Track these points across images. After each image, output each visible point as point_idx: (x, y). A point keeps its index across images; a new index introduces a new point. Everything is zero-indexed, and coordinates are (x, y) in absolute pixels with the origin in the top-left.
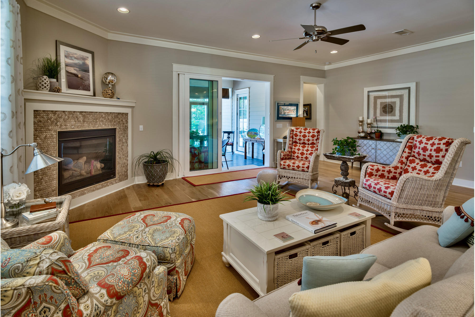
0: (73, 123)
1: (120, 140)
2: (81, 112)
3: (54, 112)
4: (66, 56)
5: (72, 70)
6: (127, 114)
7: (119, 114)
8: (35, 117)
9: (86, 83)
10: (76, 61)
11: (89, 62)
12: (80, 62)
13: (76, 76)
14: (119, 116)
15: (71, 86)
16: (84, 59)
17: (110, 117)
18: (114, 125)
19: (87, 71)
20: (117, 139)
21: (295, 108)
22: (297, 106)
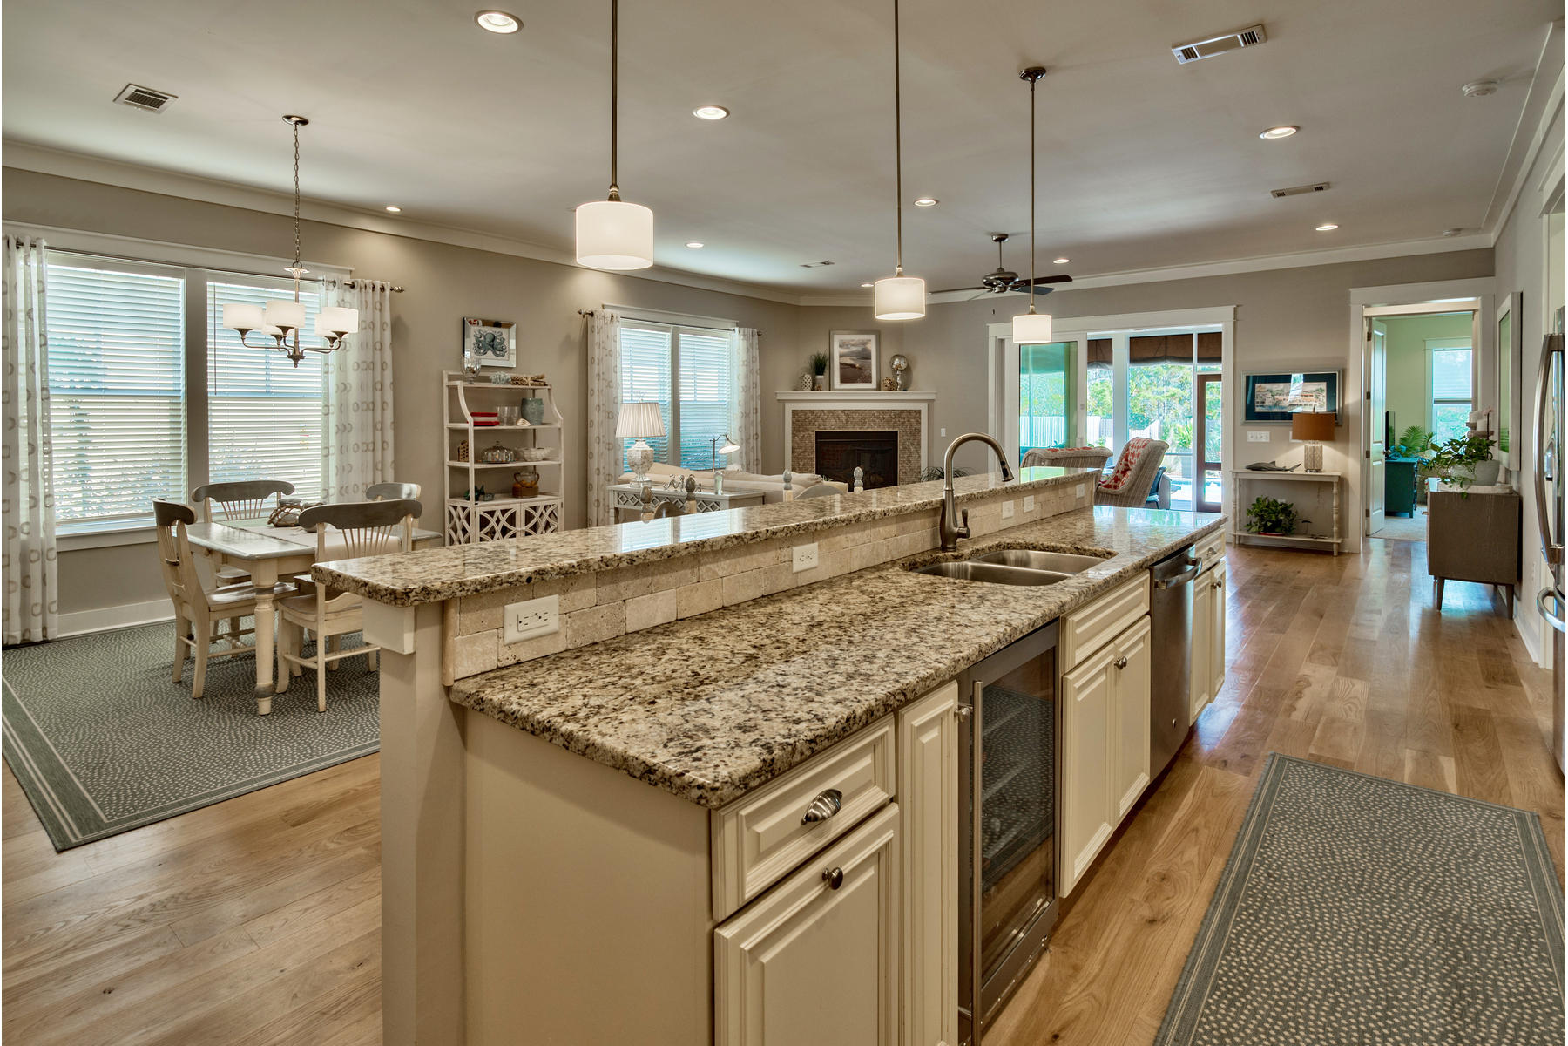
0: (833, 422)
1: (904, 448)
2: (843, 411)
3: (812, 412)
4: (840, 346)
5: (848, 361)
6: (919, 411)
7: (903, 411)
8: (793, 416)
9: (866, 373)
10: (854, 349)
11: (872, 347)
12: (859, 348)
13: (853, 366)
14: (904, 415)
15: (844, 380)
16: (864, 343)
17: (887, 417)
18: (894, 427)
19: (868, 357)
20: (900, 447)
21: (1323, 385)
22: (1331, 381)
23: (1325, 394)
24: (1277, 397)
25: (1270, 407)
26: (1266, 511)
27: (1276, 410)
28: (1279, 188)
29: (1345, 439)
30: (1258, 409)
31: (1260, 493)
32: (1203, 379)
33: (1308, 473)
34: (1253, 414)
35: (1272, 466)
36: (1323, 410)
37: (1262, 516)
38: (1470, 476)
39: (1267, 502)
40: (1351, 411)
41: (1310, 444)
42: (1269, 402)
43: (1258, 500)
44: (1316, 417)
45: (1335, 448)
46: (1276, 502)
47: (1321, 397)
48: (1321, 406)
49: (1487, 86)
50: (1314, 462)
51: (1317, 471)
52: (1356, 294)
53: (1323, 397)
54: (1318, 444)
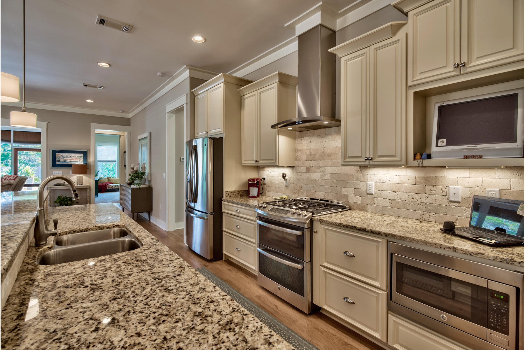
21: (82, 155)
22: (85, 154)
23: (83, 158)
24: (65, 158)
25: (62, 162)
26: (63, 201)
27: (65, 163)
28: (86, 83)
29: (90, 173)
30: (57, 163)
31: (58, 194)
32: (16, 150)
33: (78, 185)
34: (55, 164)
35: (64, 184)
36: (82, 163)
37: (61, 203)
38: (140, 183)
39: (63, 197)
40: (92, 164)
41: (79, 175)
42: (62, 160)
43: (59, 197)
44: (80, 166)
45: (86, 176)
46: (66, 197)
47: (81, 159)
48: (82, 162)
49: (163, 75)
50: (80, 182)
51: (81, 184)
52: (92, 125)
53: (82, 159)
54: (82, 175)
